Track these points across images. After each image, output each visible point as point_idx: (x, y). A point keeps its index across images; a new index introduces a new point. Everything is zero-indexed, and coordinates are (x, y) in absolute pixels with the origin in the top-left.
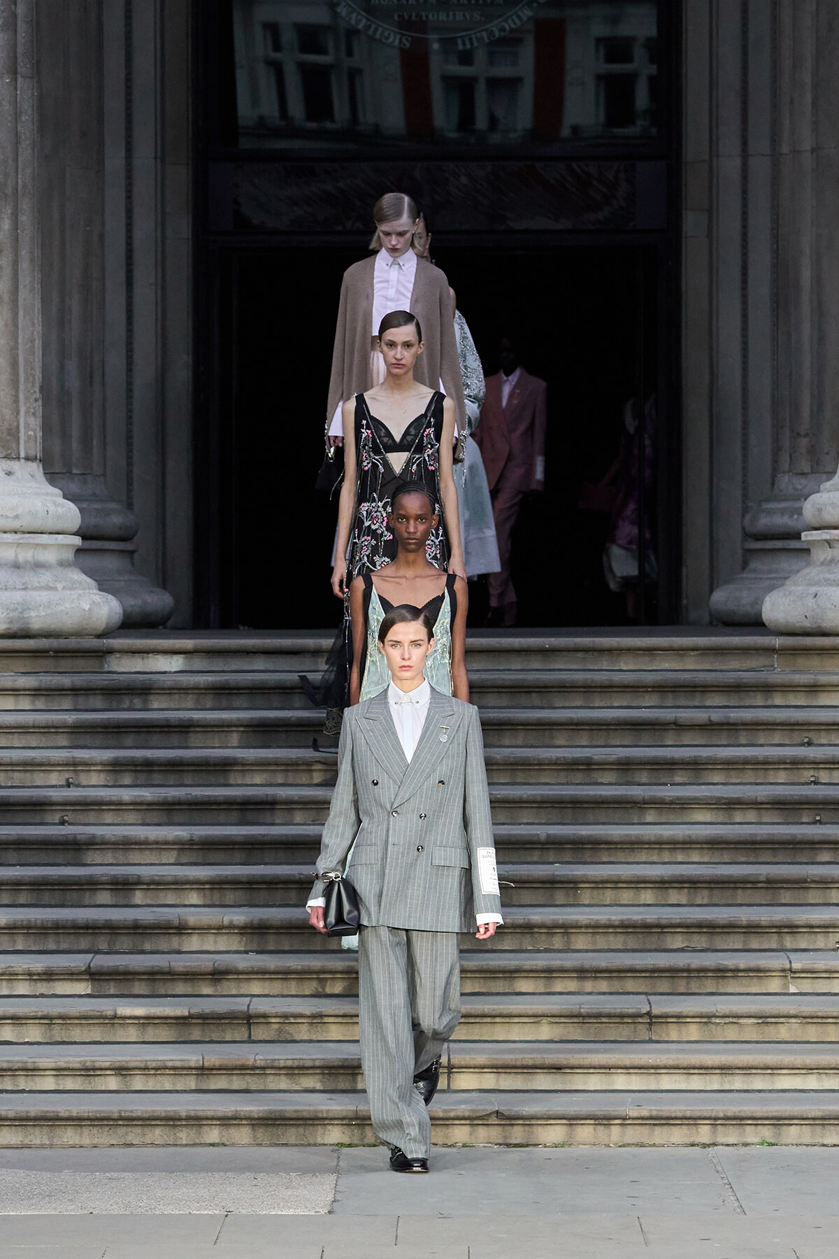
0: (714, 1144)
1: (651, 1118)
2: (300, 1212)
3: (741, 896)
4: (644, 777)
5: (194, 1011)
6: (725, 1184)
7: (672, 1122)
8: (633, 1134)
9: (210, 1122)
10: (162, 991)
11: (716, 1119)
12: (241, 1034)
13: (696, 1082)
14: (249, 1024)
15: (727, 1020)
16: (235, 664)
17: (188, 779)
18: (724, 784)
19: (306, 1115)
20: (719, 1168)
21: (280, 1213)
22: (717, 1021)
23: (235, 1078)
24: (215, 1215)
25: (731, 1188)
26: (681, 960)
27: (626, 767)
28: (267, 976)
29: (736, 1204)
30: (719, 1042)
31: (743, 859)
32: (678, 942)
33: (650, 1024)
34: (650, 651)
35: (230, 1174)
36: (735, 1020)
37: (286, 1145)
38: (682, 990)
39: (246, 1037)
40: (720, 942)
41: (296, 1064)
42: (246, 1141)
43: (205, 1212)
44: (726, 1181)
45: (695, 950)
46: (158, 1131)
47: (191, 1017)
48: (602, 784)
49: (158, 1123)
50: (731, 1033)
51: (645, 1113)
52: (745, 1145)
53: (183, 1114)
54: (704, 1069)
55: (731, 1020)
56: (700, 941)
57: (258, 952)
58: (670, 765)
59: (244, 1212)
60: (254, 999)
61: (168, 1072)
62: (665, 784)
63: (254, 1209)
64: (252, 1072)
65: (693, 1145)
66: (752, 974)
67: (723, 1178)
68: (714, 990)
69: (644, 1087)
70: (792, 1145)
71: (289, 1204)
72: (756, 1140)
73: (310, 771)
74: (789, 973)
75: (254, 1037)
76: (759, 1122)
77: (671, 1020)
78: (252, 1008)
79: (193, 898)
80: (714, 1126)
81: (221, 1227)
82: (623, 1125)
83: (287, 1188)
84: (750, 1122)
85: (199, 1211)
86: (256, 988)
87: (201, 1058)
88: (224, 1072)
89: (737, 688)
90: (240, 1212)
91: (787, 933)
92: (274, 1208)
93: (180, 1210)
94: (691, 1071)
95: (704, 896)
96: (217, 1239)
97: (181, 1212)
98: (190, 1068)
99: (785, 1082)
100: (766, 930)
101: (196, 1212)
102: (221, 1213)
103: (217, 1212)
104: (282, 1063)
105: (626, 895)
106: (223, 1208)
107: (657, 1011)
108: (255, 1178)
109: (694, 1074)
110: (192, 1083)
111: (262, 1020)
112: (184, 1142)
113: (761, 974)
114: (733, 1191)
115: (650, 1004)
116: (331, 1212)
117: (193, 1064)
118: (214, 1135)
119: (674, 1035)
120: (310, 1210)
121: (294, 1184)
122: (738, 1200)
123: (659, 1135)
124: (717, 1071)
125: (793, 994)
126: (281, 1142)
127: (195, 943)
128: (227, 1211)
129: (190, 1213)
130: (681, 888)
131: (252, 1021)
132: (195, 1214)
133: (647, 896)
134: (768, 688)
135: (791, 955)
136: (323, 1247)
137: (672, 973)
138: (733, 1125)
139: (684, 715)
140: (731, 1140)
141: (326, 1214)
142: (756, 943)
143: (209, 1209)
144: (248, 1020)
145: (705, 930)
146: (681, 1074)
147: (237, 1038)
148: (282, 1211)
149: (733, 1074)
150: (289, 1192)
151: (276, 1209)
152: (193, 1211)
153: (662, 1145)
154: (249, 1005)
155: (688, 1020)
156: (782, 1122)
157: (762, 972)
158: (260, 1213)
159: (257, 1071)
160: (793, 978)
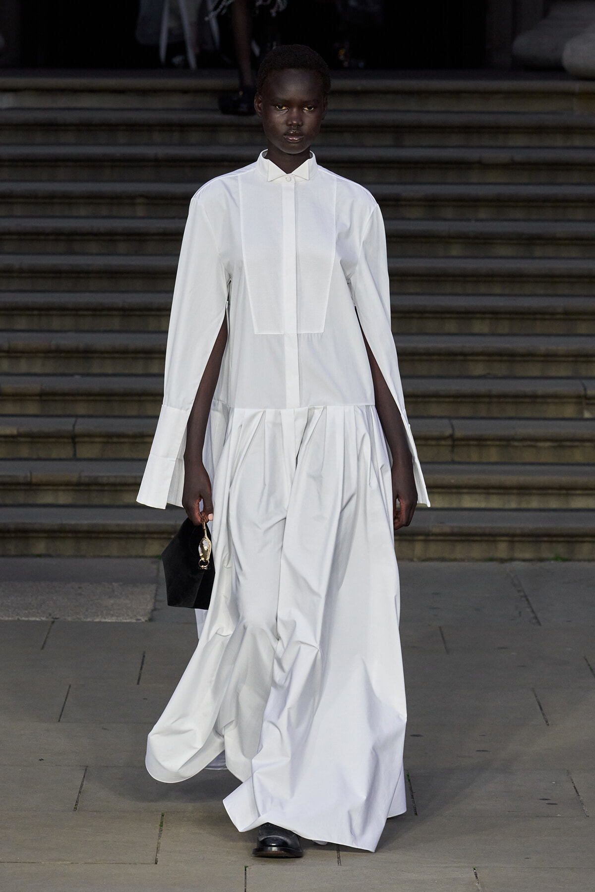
0: (512, 559)
1: (452, 534)
2: (122, 619)
3: (539, 327)
4: (449, 213)
5: (23, 430)
6: (522, 597)
7: (472, 538)
8: (435, 549)
9: (37, 535)
11: (514, 535)
12: (67, 452)
13: (495, 502)
14: (74, 443)
15: (526, 443)
16: (63, 101)
17: (18, 210)
18: (524, 220)
19: (127, 529)
20: (516, 582)
21: (103, 620)
22: (516, 444)
23: (61, 493)
24: (41, 622)
25: (527, 600)
26: (481, 387)
27: (432, 204)
28: (92, 398)
29: (532, 615)
30: (517, 464)
31: (543, 292)
32: (479, 369)
33: (453, 446)
34: (456, 94)
35: (56, 584)
36: (532, 443)
37: (108, 556)
38: (483, 414)
39: (71, 455)
40: (519, 370)
41: (118, 480)
42: (70, 552)
43: (33, 619)
44: (522, 594)
45: (496, 377)
47: (20, 435)
48: (409, 219)
50: (529, 455)
51: (447, 530)
52: (541, 560)
53: (12, 527)
54: (503, 490)
55: (529, 443)
56: (501, 369)
57: (83, 375)
58: (474, 202)
59: (69, 619)
60: (80, 420)
62: (469, 220)
63: (78, 616)
64: (77, 488)
65: (491, 560)
66: (549, 400)
67: (519, 591)
68: (513, 414)
69: (446, 506)
70: (585, 560)
71: (112, 612)
72: (551, 555)
73: (134, 204)
74: (583, 400)
75: (78, 455)
76: (555, 539)
77: (472, 443)
78: (77, 427)
79: (22, 323)
80: (512, 542)
81: (48, 633)
82: (426, 541)
83: (110, 597)
84: (545, 539)
85: (26, 617)
86: (81, 409)
87: (29, 474)
88: (50, 487)
89: (540, 130)
90: (65, 619)
91: (583, 362)
92: (98, 616)
93: (9, 617)
94: (491, 491)
95: (504, 326)
96: (45, 643)
97: (10, 619)
98: (18, 484)
99: (579, 502)
100: (563, 359)
101: (23, 618)
102: (47, 619)
103: (44, 619)
104: (105, 480)
105: (431, 325)
106: (50, 615)
107: (458, 434)
108: (80, 588)
109: (493, 494)
110: (21, 498)
111: (86, 439)
112: (13, 553)
113: (557, 400)
114: (529, 603)
115: (453, 427)
116: (151, 620)
117: (21, 480)
118: (41, 547)
119: (474, 457)
120: (131, 618)
121: (116, 593)
122: (533, 611)
123: (460, 550)
124: (515, 491)
125: (588, 419)
126: (104, 554)
127: (23, 366)
128: (53, 618)
129: (18, 619)
130: (483, 319)
131: (77, 440)
132: (23, 620)
133: (451, 326)
134: (568, 130)
135: (586, 382)
136: (144, 653)
137: (475, 398)
138: (529, 542)
139: (489, 155)
140: (528, 556)
141: (146, 621)
142: (553, 371)
143: (37, 617)
144: (74, 439)
145: (505, 358)
146: (480, 494)
147: (63, 456)
148: (105, 619)
149: (531, 494)
150: (112, 601)
151: (100, 616)
152: (21, 617)
153: (462, 560)
154: (74, 426)
155: (489, 443)
156: (574, 539)
157: (558, 398)
158: (85, 620)
159: (82, 488)
160: (588, 404)
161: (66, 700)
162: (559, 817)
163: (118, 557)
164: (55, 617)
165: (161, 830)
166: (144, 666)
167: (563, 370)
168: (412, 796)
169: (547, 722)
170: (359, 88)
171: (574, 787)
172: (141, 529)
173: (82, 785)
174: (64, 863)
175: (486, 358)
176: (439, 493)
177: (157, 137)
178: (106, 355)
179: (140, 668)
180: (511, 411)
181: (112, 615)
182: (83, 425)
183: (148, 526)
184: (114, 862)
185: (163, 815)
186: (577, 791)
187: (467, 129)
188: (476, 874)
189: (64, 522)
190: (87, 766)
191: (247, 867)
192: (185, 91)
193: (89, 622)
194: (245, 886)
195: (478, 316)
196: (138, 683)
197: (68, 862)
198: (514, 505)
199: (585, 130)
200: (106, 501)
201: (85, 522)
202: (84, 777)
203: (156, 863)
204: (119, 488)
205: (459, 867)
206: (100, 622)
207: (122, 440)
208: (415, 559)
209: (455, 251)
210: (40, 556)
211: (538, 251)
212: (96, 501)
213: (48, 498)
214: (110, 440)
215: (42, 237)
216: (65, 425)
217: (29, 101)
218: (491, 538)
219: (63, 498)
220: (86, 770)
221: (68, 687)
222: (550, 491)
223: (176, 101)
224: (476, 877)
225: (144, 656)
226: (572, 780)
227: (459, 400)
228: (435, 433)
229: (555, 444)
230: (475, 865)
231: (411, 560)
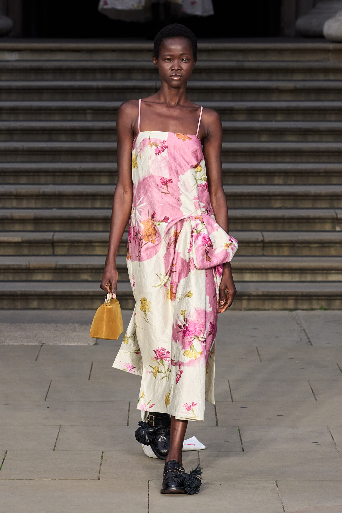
0: (296, 309)
1: (263, 295)
2: (80, 344)
3: (311, 180)
4: (261, 117)
5: (24, 239)
6: (302, 330)
7: (274, 298)
8: (253, 304)
9: (32, 297)
10: (7, 229)
11: (297, 296)
12: (49, 251)
13: (287, 277)
14: (53, 246)
15: (303, 245)
16: (46, 56)
17: (21, 117)
18: (302, 121)
19: (83, 293)
20: (299, 322)
21: (70, 344)
22: (298, 245)
23: (46, 274)
25: (305, 332)
26: (279, 213)
27: (251, 112)
28: (63, 221)
29: (307, 340)
30: (299, 256)
31: (312, 161)
32: (278, 204)
33: (264, 247)
34: (264, 51)
35: (43, 324)
36: (307, 245)
37: (73, 309)
38: (280, 229)
39: (51, 253)
40: (300, 204)
41: (78, 267)
42: (51, 307)
43: (31, 344)
44: (302, 328)
45: (287, 208)
46: (5, 302)
47: (23, 242)
48: (238, 121)
49: (6, 297)
50: (305, 252)
51: (260, 293)
52: (313, 309)
53: (19, 293)
54: (291, 271)
55: (305, 245)
56: (289, 203)
57: (58, 208)
58: (275, 111)
59: (51, 344)
60: (56, 234)
61: (11, 271)
62: (272, 121)
63: (56, 342)
64: (55, 271)
65: (285, 309)
66: (316, 221)
67: (301, 327)
68: (297, 229)
69: (260, 280)
70: (337, 309)
71: (74, 340)
72: (318, 307)
73: (85, 114)
74: (336, 221)
75: (55, 253)
76: (320, 298)
77: (274, 245)
78: (55, 237)
79: (24, 180)
80: (296, 300)
81: (39, 352)
82: (249, 300)
83: (73, 332)
84: (315, 298)
85: (27, 343)
86: (57, 227)
87: (28, 264)
88: (40, 271)
89: (310, 71)
90: (49, 344)
91: (335, 199)
92: (67, 342)
93: (17, 343)
94: (285, 271)
95: (292, 180)
96: (37, 357)
97: (18, 344)
98: (22, 269)
99: (333, 277)
100: (324, 198)
101: (26, 344)
102: (39, 344)
103: (37, 344)
104: (70, 267)
105: (251, 180)
106: (40, 342)
107: (267, 239)
108: (57, 327)
109: (286, 273)
110: (23, 277)
111: (60, 244)
112: (19, 307)
113: (321, 221)
114: (306, 334)
115: (263, 236)
116: (96, 344)
117: (24, 267)
118: (35, 304)
119: (275, 253)
120: (85, 343)
121: (77, 329)
122: (308, 338)
123: (267, 304)
124: (298, 271)
125: (338, 231)
126: (71, 308)
127: (25, 204)
128: (42, 343)
129: (23, 344)
130: (279, 176)
131: (55, 244)
132: (25, 345)
133: (262, 180)
134: (326, 71)
135: (337, 211)
136: (92, 362)
137: (275, 220)
138: (306, 299)
139: (282, 85)
140: (305, 307)
141: (93, 345)
142: (319, 205)
143: (33, 343)
144: (53, 244)
145: (292, 198)
146: (279, 273)
147: (47, 253)
148: (71, 343)
149: (306, 273)
150: (74, 334)
151: (68, 343)
152: (24, 343)
153: (269, 310)
154: (53, 236)
155: (283, 245)
156: (332, 298)
157: (322, 220)
158: (59, 344)
159: (58, 271)
160: (338, 223)
161: (49, 389)
162: (323, 452)
163: (78, 309)
164: (43, 343)
165: (102, 461)
166: (92, 370)
167: (325, 204)
168: (241, 441)
169: (316, 399)
170: (210, 48)
171: (331, 435)
172: (91, 294)
173: (58, 436)
174: (48, 479)
175: (282, 198)
176: (256, 273)
177: (98, 76)
178: (70, 197)
179: (90, 371)
180: (295, 227)
181: (75, 342)
182: (59, 236)
183: (94, 292)
184: (75, 479)
185: (103, 453)
186: (333, 438)
187: (270, 71)
188: (277, 484)
189: (48, 290)
190: (61, 426)
191: (150, 481)
192: (113, 51)
193: (62, 345)
194: (149, 492)
195: (277, 174)
196: (89, 379)
197: (50, 479)
198: (297, 279)
199: (336, 71)
200: (71, 278)
201: (59, 290)
202: (59, 431)
203: (99, 479)
204: (78, 271)
205: (267, 480)
206: (68, 346)
207: (79, 244)
208: (243, 310)
209: (264, 138)
210: (34, 309)
211: (310, 138)
212: (66, 278)
213: (39, 277)
214: (73, 245)
215: (35, 132)
216: (48, 236)
217: (27, 56)
218: (284, 298)
219: (47, 277)
220: (60, 428)
221: (50, 381)
222: (317, 271)
223: (109, 56)
224: (277, 486)
225: (92, 364)
226: (330, 431)
227: (266, 221)
228: (253, 240)
229: (320, 245)
230: (277, 479)
231: (240, 310)
